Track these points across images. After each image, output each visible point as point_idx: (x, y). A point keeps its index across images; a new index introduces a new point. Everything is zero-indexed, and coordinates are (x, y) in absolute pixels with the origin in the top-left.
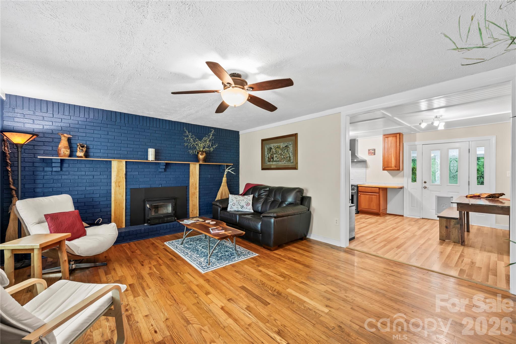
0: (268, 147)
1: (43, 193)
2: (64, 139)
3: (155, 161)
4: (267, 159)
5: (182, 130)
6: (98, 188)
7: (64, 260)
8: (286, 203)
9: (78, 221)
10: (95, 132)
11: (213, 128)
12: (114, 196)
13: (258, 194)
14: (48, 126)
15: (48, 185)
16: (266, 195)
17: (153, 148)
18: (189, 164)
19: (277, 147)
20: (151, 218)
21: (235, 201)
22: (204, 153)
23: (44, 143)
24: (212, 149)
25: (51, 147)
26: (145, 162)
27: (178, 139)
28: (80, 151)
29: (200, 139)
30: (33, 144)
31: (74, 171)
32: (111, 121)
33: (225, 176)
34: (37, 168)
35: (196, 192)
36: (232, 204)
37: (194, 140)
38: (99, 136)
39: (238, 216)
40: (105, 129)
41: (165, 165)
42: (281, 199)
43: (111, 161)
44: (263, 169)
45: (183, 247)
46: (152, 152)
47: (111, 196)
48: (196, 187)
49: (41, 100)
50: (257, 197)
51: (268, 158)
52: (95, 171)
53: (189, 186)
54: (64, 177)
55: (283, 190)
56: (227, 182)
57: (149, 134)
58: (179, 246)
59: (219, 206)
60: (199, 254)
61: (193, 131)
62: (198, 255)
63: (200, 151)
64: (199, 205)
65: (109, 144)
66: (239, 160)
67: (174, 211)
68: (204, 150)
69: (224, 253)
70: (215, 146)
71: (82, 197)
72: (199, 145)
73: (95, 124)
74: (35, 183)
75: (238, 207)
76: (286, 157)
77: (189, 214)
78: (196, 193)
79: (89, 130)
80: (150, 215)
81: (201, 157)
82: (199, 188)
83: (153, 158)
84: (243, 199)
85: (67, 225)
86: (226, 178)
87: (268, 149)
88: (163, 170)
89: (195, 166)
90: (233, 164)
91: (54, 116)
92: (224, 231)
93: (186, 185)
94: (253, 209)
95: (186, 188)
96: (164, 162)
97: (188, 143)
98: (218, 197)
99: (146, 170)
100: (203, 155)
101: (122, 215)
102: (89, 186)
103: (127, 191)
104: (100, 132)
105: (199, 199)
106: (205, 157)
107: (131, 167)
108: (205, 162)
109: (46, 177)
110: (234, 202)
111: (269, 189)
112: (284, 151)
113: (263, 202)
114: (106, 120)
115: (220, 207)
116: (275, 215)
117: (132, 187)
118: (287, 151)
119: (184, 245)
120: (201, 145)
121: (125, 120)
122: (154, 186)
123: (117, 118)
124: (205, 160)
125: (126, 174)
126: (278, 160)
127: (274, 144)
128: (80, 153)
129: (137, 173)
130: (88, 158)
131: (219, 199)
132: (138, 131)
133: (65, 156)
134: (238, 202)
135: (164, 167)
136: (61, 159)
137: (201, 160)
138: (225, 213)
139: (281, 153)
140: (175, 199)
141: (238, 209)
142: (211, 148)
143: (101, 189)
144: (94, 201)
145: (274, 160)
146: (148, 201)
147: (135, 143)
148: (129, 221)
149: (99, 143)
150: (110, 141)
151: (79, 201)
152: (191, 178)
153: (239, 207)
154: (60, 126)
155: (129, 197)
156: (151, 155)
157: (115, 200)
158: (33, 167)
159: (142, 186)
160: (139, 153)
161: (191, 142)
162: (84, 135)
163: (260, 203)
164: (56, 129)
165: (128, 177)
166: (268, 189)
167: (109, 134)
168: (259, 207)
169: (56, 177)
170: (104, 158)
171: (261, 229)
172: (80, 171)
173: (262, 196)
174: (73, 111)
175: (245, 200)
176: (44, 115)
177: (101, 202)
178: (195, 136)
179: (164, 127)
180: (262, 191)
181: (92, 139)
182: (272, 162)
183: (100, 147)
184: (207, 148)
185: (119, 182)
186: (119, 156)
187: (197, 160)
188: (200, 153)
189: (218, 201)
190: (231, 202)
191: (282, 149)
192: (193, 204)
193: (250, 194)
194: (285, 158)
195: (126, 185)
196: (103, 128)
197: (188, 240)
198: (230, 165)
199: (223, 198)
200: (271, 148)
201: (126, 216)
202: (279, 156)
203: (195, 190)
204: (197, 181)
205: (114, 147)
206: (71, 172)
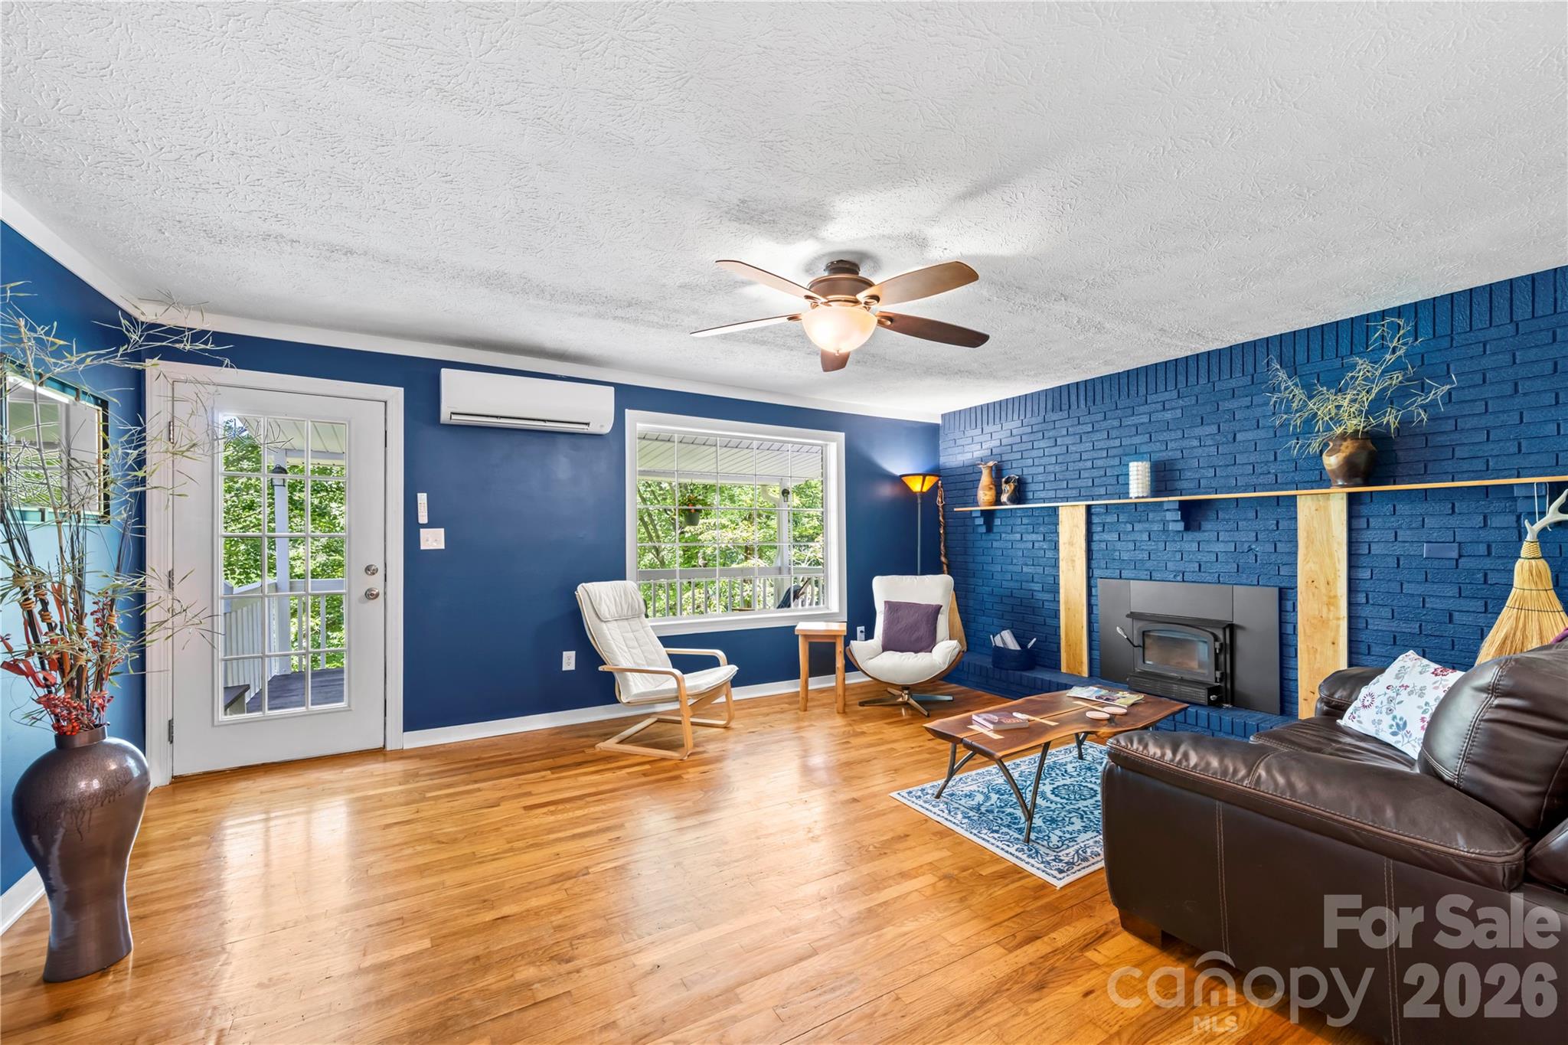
2: (986, 471)
3: (1150, 497)
6: (1040, 570)
10: (1036, 444)
12: (1065, 594)
15: (977, 558)
17: (1145, 460)
18: (1295, 496)
21: (1380, 687)
27: (1248, 407)
28: (1006, 492)
30: (964, 488)
31: (1007, 533)
33: (1527, 549)
34: (968, 527)
35: (1331, 617)
36: (1362, 699)
40: (1051, 434)
41: (1181, 508)
43: (1056, 509)
46: (1141, 472)
47: (1060, 593)
48: (1330, 597)
52: (1036, 533)
53: (1294, 589)
54: (995, 544)
57: (1145, 419)
65: (1057, 468)
67: (1218, 675)
71: (1019, 588)
73: (1035, 428)
78: (1332, 623)
79: (1025, 445)
80: (1141, 661)
82: (1349, 603)
83: (1141, 490)
88: (1179, 526)
91: (984, 431)
96: (1174, 498)
101: (1081, 642)
102: (1027, 565)
103: (1092, 583)
104: (1043, 443)
105: (1351, 652)
107: (1097, 522)
109: (976, 544)
110: (1373, 688)
117: (1103, 573)
122: (1159, 576)
125: (1088, 541)
129: (1115, 537)
130: (1024, 503)
132: (1117, 418)
133: (987, 504)
134: (1390, 693)
135: (1178, 516)
136: (983, 511)
140: (1224, 629)
143: (1045, 572)
147: (1111, 453)
148: (1097, 664)
149: (1041, 470)
150: (1060, 459)
152: (1306, 555)
154: (989, 448)
155: (1096, 600)
156: (1136, 481)
157: (1066, 603)
158: (965, 527)
159: (1129, 574)
160: (1120, 478)
162: (1019, 455)
165: (1092, 546)
167: (1058, 444)
169: (986, 544)
170: (1050, 500)
176: (972, 432)
177: (1045, 603)
181: (1031, 462)
186: (1075, 493)
187: (1322, 480)
192: (1317, 665)
196: (1048, 432)
203: (1329, 610)
204: (1336, 571)
205: (1068, 473)
206: (1003, 535)
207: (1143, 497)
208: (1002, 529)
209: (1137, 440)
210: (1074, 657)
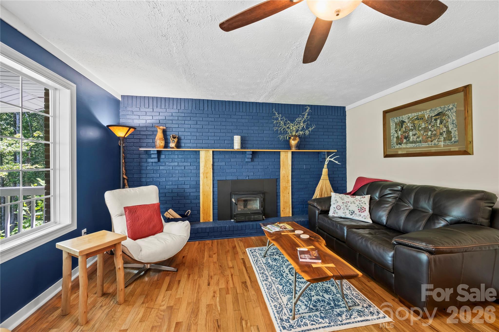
0: (396, 121)
1: (146, 182)
2: (159, 131)
3: (241, 149)
4: (395, 139)
5: (270, 112)
6: (189, 179)
7: (118, 268)
8: (448, 219)
9: (156, 215)
10: (186, 122)
11: (309, 106)
12: (202, 188)
13: (380, 195)
14: (150, 121)
15: (149, 175)
16: (395, 198)
17: (239, 135)
18: (280, 152)
19: (417, 119)
20: (237, 214)
21: (340, 203)
22: (297, 138)
23: (147, 137)
24: (307, 132)
25: (152, 140)
26: (232, 151)
27: (267, 123)
28: (172, 142)
29: (292, 121)
30: (139, 138)
31: (169, 162)
32: (199, 110)
33: (325, 166)
34: (142, 159)
35: (288, 186)
36: (335, 207)
37: (284, 122)
38: (189, 126)
39: (345, 229)
40: (194, 119)
41: (251, 154)
42: (433, 209)
43: (199, 151)
44: (386, 156)
45: (265, 262)
46: (238, 140)
47: (200, 188)
48: (288, 180)
49: (144, 97)
50: (377, 199)
51: (398, 137)
52: (186, 162)
53: (280, 178)
54: (161, 168)
55: (436, 192)
56: (329, 175)
57: (235, 120)
58: (260, 259)
59: (316, 207)
60: (282, 285)
61: (283, 112)
62: (280, 287)
63: (292, 136)
64: (292, 202)
65: (198, 134)
66: (346, 145)
67: (262, 209)
68: (297, 134)
69: (321, 294)
70: (312, 128)
71: (176, 188)
72: (291, 129)
73: (186, 115)
74: (140, 173)
75: (345, 213)
76: (438, 134)
77: (280, 213)
78: (288, 188)
79: (181, 121)
80: (237, 210)
81: (293, 143)
82: (292, 182)
83: (238, 146)
84: (353, 202)
85: (144, 219)
86: (327, 169)
87: (396, 124)
88: (250, 160)
89: (286, 154)
90: (336, 151)
91: (154, 110)
92: (320, 261)
93: (276, 178)
94: (371, 218)
95: (276, 180)
96: (250, 150)
97: (278, 127)
98: (317, 195)
99: (232, 160)
100: (296, 140)
102: (181, 177)
103: (214, 183)
104: (190, 122)
105: (292, 195)
106: (298, 142)
107: (218, 157)
108: (299, 150)
109: (148, 168)
110: (338, 204)
111: (402, 188)
112: (432, 124)
113: (389, 208)
114: (195, 109)
115: (318, 209)
116: (431, 247)
117: (219, 178)
118: (441, 123)
119: (267, 260)
120: (293, 127)
121: (212, 107)
122: (240, 178)
123: (205, 107)
124: (298, 146)
125: (213, 165)
126: (418, 139)
127: (410, 115)
128: (172, 145)
129: (224, 163)
130: (180, 148)
131: (318, 197)
132: (224, 118)
133: (160, 147)
134: (345, 204)
135: (251, 156)
136: (157, 151)
137: (293, 147)
138: (326, 219)
139: (425, 128)
140: (264, 193)
141: (345, 215)
142: (306, 130)
143: (191, 179)
144: (185, 192)
145: (409, 140)
146: (235, 194)
147: (222, 131)
148: (216, 215)
149: (189, 134)
150: (199, 130)
151: (173, 192)
152: (282, 169)
153: (348, 212)
154: (158, 120)
155: (216, 189)
156: (236, 143)
157: (203, 192)
158: (140, 159)
159: (229, 178)
160: (225, 141)
161: (281, 126)
162: (177, 126)
163: (384, 211)
164: (155, 122)
165: (215, 167)
166: (399, 188)
167: (198, 124)
168: (382, 216)
169: (155, 168)
170: (194, 148)
171: (393, 264)
172: (173, 162)
173: (388, 199)
174: (168, 104)
175: (357, 203)
176: (147, 110)
177: (191, 193)
178: (286, 117)
179: (251, 110)
180: (387, 191)
181: (183, 130)
182: (406, 143)
183: (189, 138)
184: (301, 131)
185: (207, 173)
186: (206, 145)
187: (289, 147)
188: (292, 138)
189: (317, 200)
190: (334, 204)
191: (429, 121)
192: (285, 200)
193: (365, 194)
194: (435, 135)
195: (213, 176)
196: (193, 117)
197: (274, 251)
198: (333, 152)
199: (323, 196)
200: (403, 122)
201: (213, 209)
202: (422, 132)
203: (287, 184)
204: (289, 173)
205: (203, 137)
206: (167, 163)
207: (239, 149)
208: (166, 160)
209: (232, 127)
210: (206, 213)
